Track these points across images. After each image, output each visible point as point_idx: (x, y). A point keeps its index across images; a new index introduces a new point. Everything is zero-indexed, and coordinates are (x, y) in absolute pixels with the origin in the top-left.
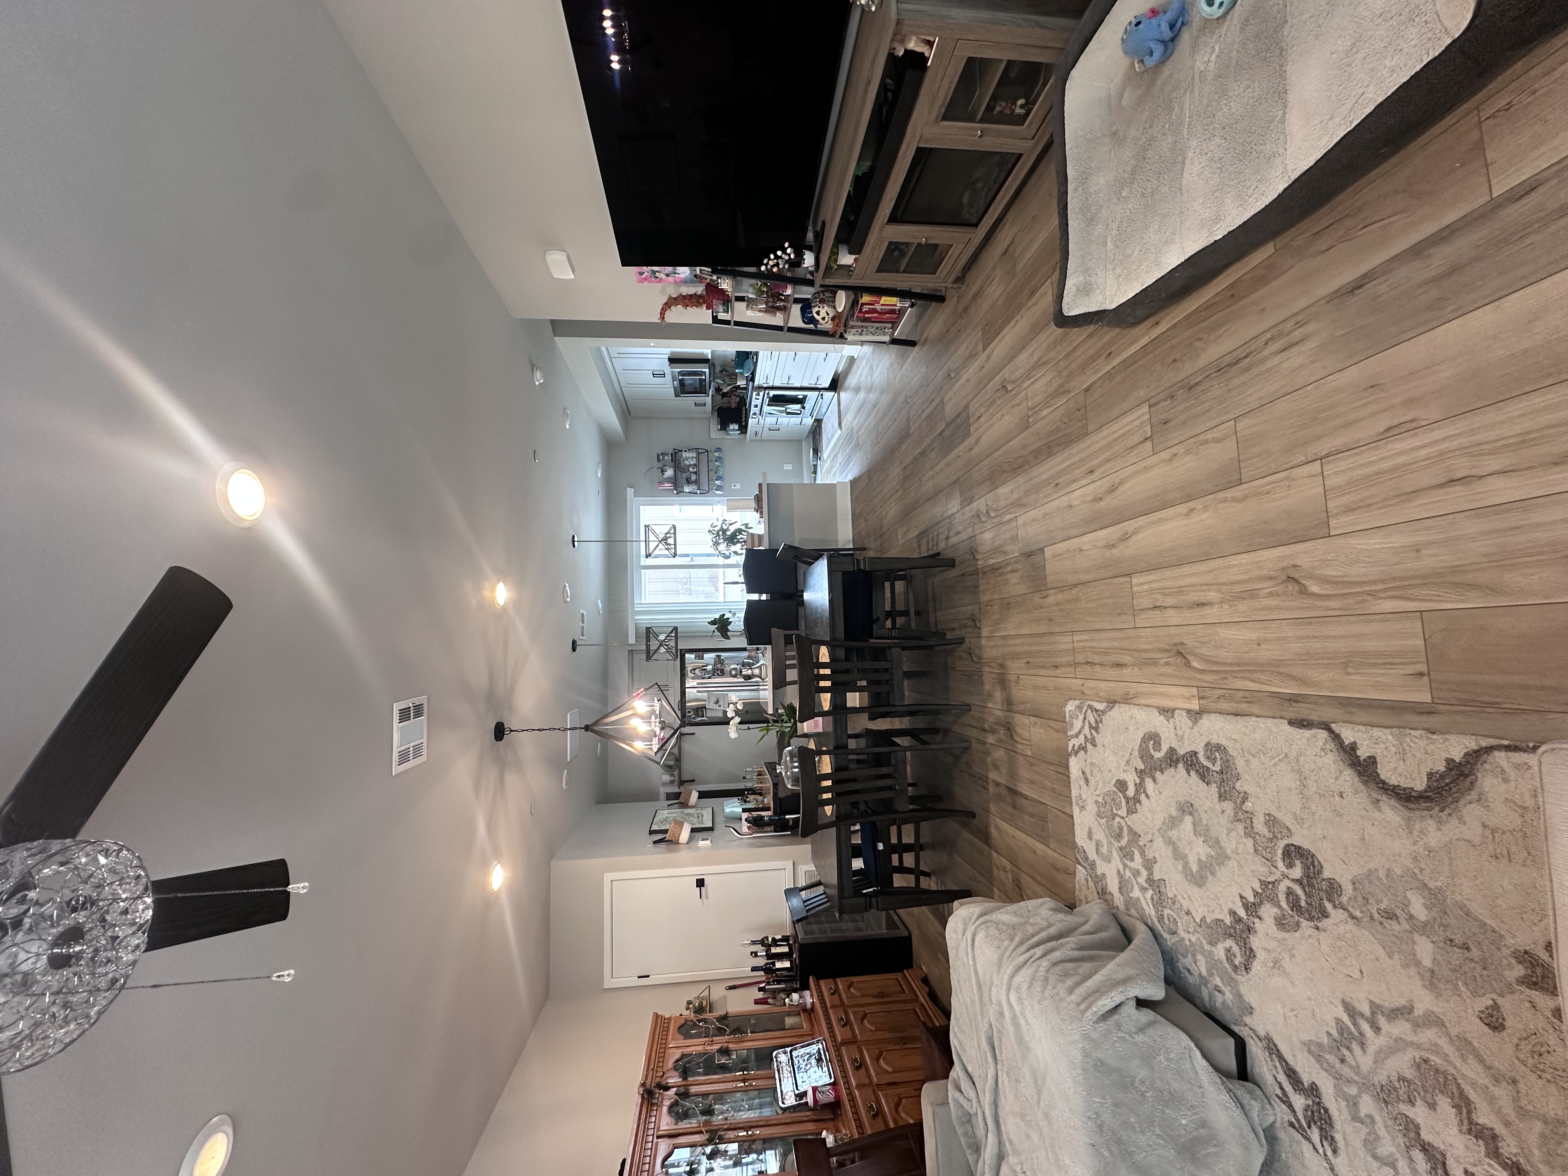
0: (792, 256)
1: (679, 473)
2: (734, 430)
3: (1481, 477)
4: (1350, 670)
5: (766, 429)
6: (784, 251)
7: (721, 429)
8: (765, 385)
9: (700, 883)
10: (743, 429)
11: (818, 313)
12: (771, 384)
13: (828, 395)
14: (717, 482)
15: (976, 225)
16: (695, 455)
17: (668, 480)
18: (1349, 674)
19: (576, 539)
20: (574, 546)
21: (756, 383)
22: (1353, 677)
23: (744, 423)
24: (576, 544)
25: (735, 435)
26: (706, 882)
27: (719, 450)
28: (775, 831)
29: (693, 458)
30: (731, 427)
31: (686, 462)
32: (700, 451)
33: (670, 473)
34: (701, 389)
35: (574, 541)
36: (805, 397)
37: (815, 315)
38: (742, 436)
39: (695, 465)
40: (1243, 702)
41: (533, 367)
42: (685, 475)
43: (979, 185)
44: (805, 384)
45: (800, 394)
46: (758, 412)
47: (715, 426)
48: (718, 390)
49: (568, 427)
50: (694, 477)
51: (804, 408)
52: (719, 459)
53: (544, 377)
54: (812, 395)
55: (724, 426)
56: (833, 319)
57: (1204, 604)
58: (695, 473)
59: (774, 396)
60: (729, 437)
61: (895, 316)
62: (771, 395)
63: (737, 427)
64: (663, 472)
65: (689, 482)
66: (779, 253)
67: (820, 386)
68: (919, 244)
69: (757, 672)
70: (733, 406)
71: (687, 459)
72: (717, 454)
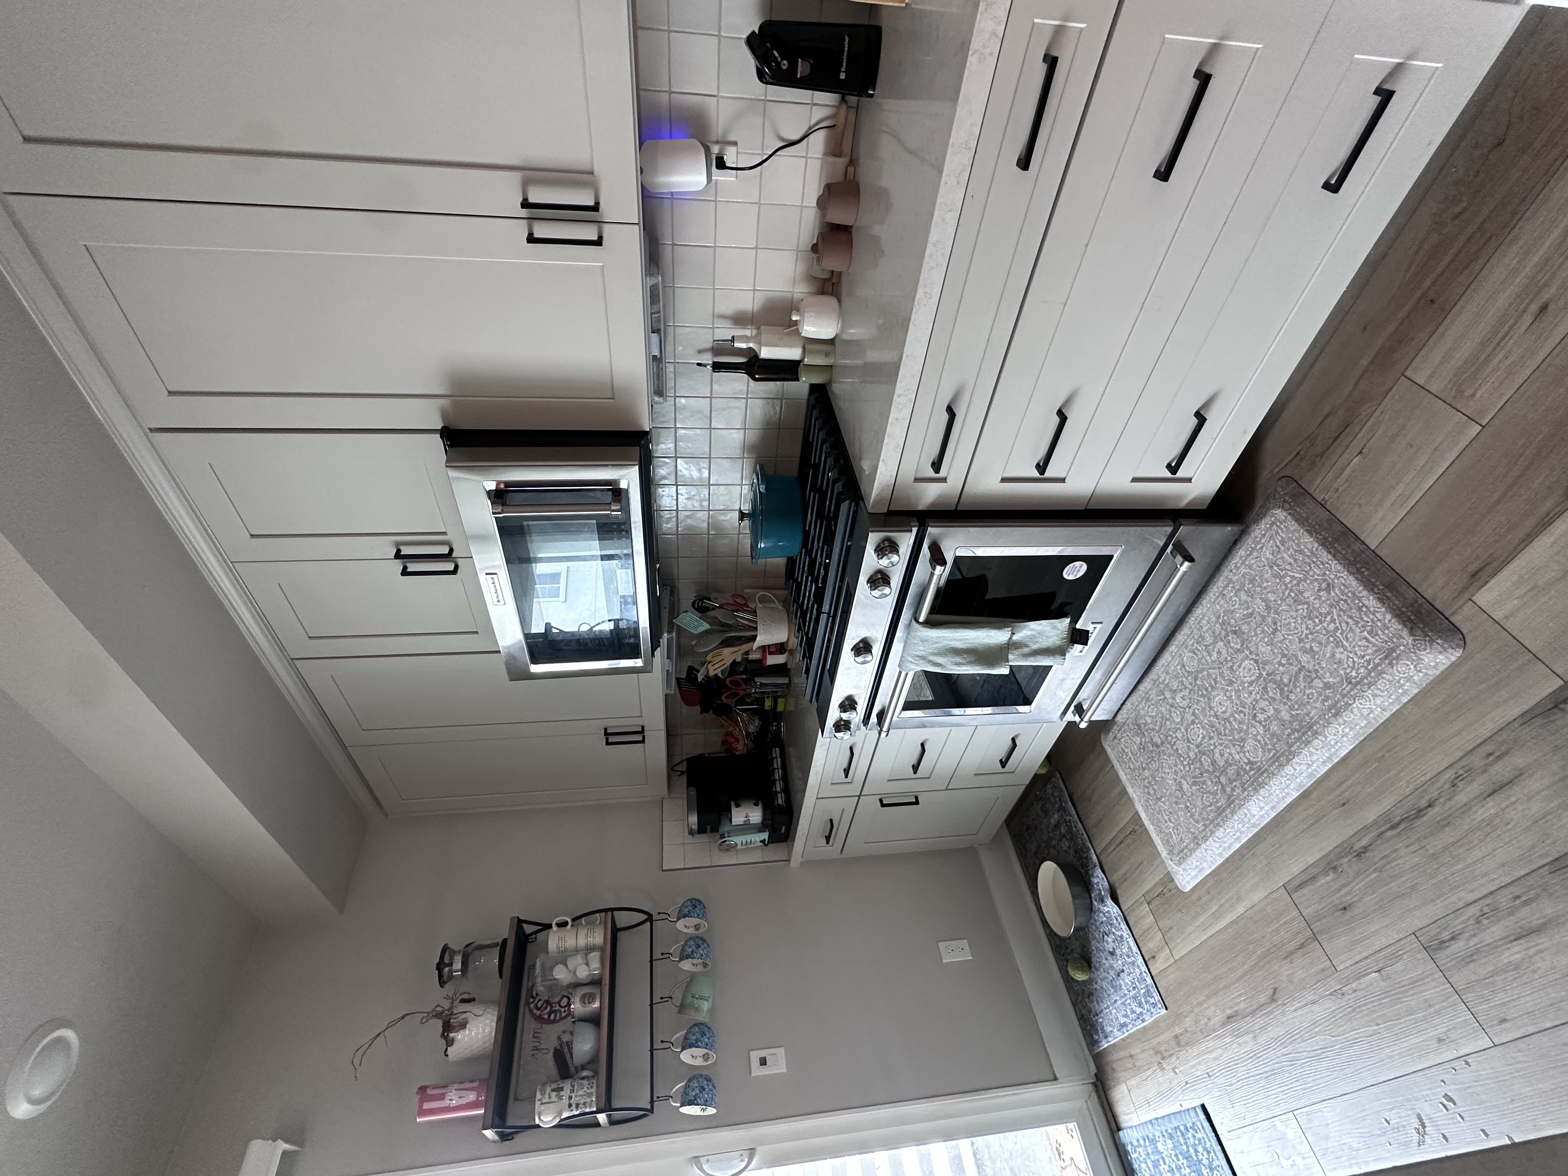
2: (747, 828)
5: (870, 804)
7: (701, 830)
10: (779, 824)
14: (686, 1057)
16: (598, 937)
17: (466, 1075)
23: (780, 800)
25: (749, 848)
29: (589, 949)
30: (738, 816)
31: (561, 974)
32: (623, 919)
33: (480, 1030)
38: (775, 852)
39: (595, 982)
42: (551, 1036)
47: (680, 819)
52: (695, 945)
55: (711, 818)
58: (594, 1020)
60: (731, 859)
63: (756, 815)
64: (450, 1028)
65: (559, 1072)
71: (563, 958)
72: (687, 926)
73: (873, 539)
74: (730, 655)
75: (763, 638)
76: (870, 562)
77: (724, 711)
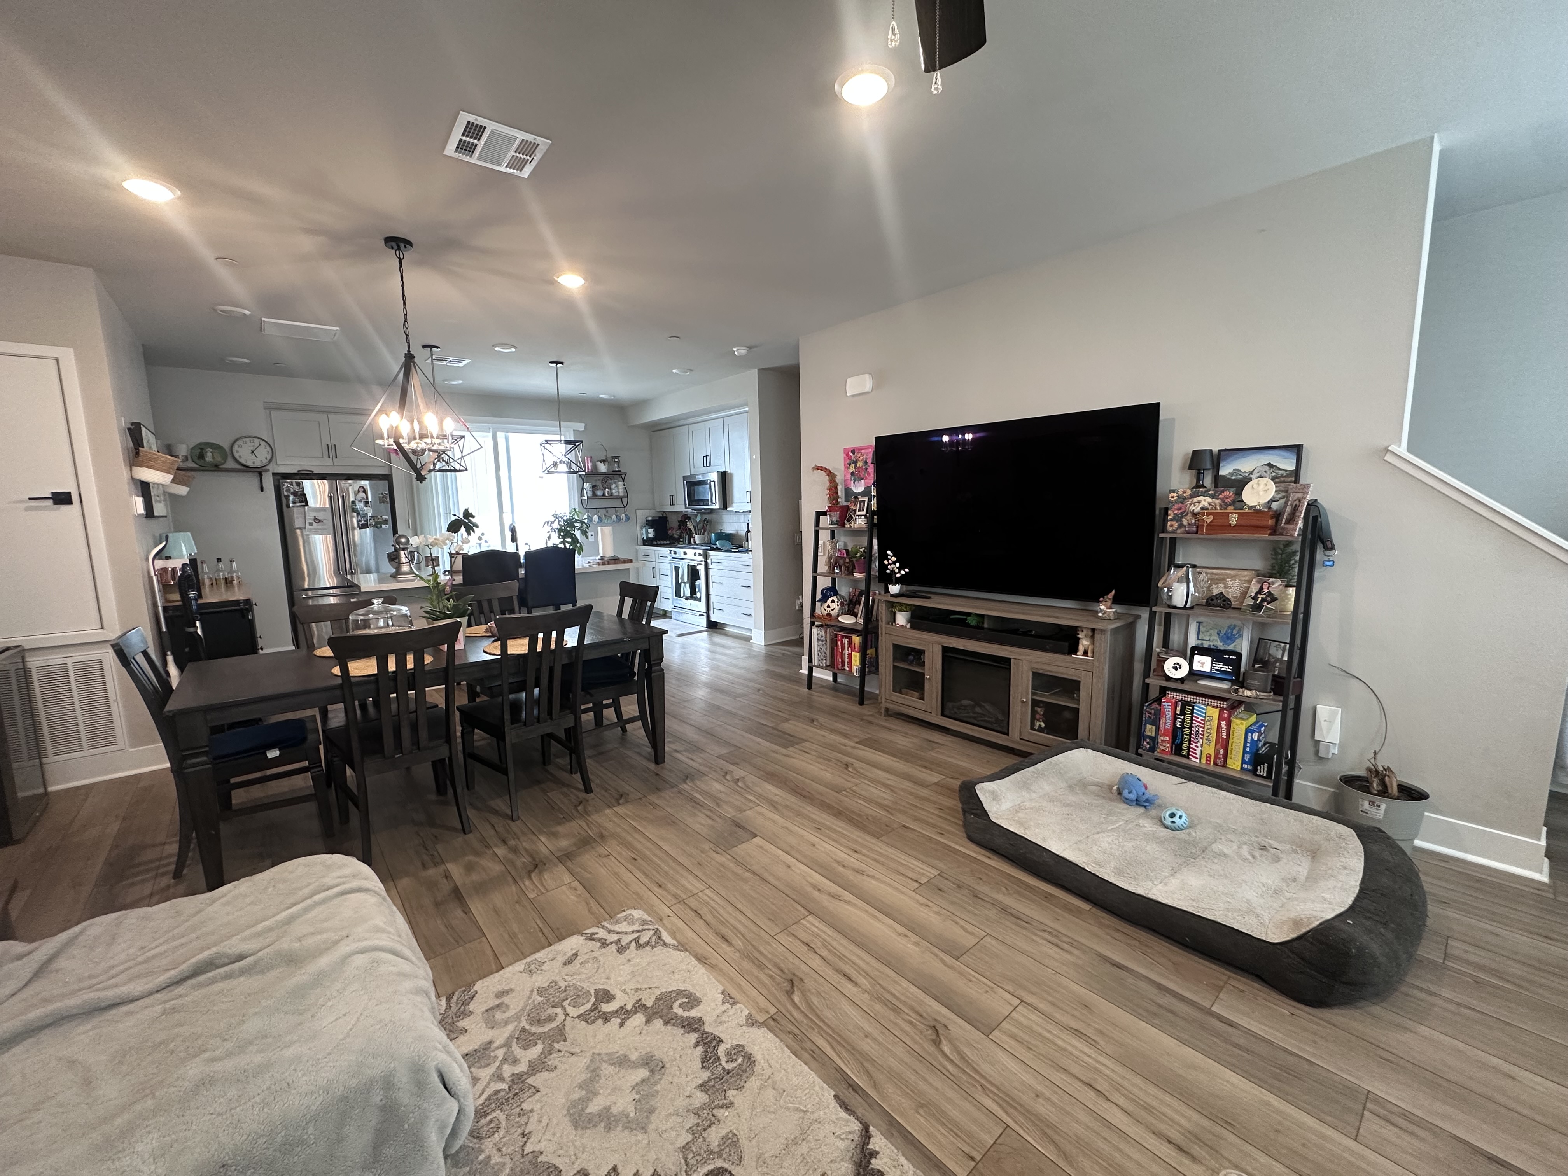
0: (898, 575)
1: (601, 478)
2: (647, 533)
3: (1109, 1100)
4: (921, 1111)
5: (653, 565)
6: (900, 569)
7: (647, 521)
8: (709, 561)
9: (62, 499)
10: (648, 542)
11: (833, 601)
12: (710, 566)
13: (703, 622)
14: (596, 517)
15: (943, 715)
16: (621, 494)
17: (595, 467)
18: (919, 1113)
19: (559, 365)
20: (551, 362)
21: (711, 553)
22: (919, 1116)
23: (655, 543)
24: (554, 365)
25: (642, 534)
26: (65, 508)
27: (628, 518)
28: (165, 609)
29: (618, 492)
30: (651, 531)
31: (614, 486)
32: (625, 500)
33: (603, 468)
34: (693, 500)
35: (557, 363)
36: (699, 600)
37: (830, 600)
38: (640, 541)
39: (611, 495)
40: (808, 1053)
41: (750, 348)
42: (599, 484)
43: (978, 710)
44: (713, 599)
45: (702, 594)
46: (677, 556)
47: (650, 515)
48: (686, 517)
49: (674, 371)
50: (599, 493)
51: (687, 599)
52: (619, 518)
53: (740, 357)
54: (701, 606)
55: (650, 523)
56: (829, 615)
57: (850, 979)
58: (604, 495)
59: (698, 570)
60: (639, 528)
61: (840, 666)
62: (698, 567)
63: (651, 536)
64: (603, 461)
65: (594, 487)
66: (898, 565)
67: (711, 613)
68: (923, 674)
69: (405, 568)
70: (670, 532)
71: (617, 486)
72: (623, 516)
73: (701, 552)
74: (692, 528)
75: (696, 536)
76: (698, 552)
77: (680, 527)
